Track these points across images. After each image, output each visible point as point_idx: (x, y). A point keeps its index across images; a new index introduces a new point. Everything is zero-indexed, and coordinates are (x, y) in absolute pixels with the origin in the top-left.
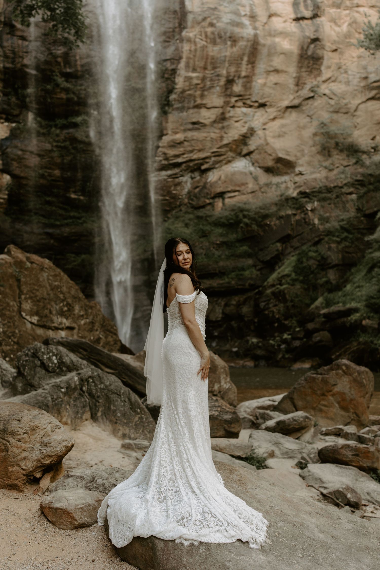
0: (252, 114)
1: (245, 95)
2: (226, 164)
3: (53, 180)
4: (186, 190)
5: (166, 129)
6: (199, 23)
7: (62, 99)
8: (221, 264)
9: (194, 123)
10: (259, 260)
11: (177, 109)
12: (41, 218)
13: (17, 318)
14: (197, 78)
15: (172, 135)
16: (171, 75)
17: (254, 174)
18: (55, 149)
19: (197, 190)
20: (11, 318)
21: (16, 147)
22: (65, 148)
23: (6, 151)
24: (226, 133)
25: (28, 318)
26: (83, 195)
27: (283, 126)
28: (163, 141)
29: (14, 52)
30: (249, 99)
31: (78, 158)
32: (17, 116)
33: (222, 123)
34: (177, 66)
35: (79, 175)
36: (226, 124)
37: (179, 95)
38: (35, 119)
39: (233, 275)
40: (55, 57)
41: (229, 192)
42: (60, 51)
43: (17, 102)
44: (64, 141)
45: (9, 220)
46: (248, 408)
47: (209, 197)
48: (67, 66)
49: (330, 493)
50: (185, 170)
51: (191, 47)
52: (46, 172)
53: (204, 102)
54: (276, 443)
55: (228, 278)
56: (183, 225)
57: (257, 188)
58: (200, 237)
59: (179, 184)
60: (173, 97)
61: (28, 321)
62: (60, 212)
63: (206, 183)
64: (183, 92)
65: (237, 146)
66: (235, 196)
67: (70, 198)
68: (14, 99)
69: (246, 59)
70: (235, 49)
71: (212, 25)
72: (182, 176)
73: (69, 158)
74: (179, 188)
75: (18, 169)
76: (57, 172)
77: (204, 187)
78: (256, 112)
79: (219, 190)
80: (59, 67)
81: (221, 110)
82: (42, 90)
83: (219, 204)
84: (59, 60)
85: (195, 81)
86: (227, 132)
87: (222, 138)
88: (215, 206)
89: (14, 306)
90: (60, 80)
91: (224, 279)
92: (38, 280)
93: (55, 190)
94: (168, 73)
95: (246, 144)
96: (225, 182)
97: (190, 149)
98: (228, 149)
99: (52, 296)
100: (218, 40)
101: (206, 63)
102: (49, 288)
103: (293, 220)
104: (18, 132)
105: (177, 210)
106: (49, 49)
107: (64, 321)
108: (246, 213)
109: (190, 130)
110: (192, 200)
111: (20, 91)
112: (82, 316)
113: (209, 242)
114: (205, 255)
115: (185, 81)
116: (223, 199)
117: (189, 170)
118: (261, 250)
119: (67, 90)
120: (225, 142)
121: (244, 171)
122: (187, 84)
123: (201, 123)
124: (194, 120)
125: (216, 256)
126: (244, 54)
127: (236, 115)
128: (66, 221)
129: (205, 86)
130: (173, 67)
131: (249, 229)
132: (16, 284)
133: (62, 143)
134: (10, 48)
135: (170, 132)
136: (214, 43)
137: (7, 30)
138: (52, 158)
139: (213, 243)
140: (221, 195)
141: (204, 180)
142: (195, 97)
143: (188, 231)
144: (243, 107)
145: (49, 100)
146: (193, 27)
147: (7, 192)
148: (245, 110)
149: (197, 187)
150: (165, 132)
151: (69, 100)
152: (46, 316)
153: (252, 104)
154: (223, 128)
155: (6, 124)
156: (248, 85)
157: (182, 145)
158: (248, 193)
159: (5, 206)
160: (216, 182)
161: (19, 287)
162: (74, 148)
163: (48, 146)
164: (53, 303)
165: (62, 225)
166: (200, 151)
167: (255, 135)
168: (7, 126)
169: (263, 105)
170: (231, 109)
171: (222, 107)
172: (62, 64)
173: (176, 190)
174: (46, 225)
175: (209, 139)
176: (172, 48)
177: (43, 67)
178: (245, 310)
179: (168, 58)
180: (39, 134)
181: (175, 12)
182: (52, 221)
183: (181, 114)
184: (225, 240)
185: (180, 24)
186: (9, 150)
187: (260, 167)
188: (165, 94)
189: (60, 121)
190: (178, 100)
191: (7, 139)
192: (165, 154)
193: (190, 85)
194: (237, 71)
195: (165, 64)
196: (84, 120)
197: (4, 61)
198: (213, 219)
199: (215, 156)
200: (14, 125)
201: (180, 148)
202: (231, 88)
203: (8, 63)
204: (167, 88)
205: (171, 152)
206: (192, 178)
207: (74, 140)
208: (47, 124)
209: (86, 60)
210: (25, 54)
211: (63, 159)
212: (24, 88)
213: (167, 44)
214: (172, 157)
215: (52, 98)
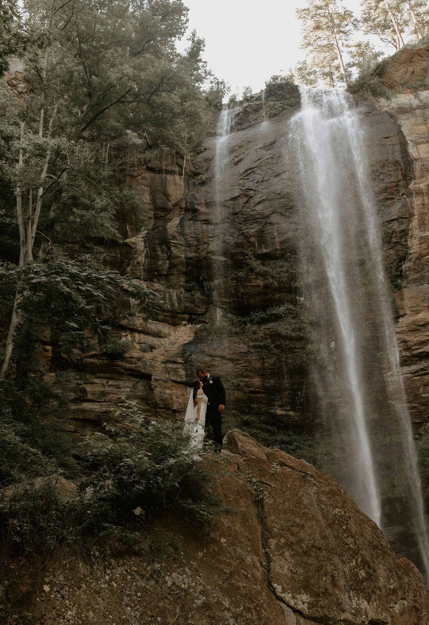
3: (251, 392)
5: (403, 308)
7: (258, 286)
11: (415, 280)
13: (263, 598)
15: (411, 315)
16: (401, 238)
18: (252, 350)
20: (250, 597)
21: (203, 352)
22: (265, 347)
23: (190, 359)
25: (287, 597)
26: (293, 409)
28: (400, 324)
29: (198, 239)
31: (283, 359)
32: (202, 314)
34: (408, 226)
35: (286, 382)
37: (415, 262)
38: (224, 316)
40: (247, 237)
42: (252, 229)
43: (202, 297)
44: (264, 338)
48: (263, 245)
51: (423, 200)
52: (242, 381)
60: (406, 266)
61: (289, 606)
64: (420, 257)
67: (274, 416)
68: (198, 295)
73: (272, 361)
76: (257, 381)
80: (252, 248)
82: (232, 279)
84: (253, 239)
89: (254, 565)
90: (255, 264)
92: (299, 502)
93: (255, 406)
94: (396, 237)
99: (332, 540)
102: (323, 522)
104: (205, 333)
106: (240, 230)
107: (364, 604)
111: (205, 284)
112: (394, 592)
115: (421, 244)
119: (264, 275)
122: (425, 246)
130: (403, 227)
132: (253, 511)
133: (261, 341)
134: (193, 235)
135: (408, 312)
137: (189, 216)
138: (249, 362)
145: (242, 290)
146: (422, 176)
150: (401, 313)
151: (266, 286)
152: (326, 593)
155: (190, 326)
161: (262, 520)
162: (277, 347)
163: (243, 348)
164: (336, 560)
168: (191, 329)
172: (257, 245)
176: (398, 205)
177: (232, 251)
179: (394, 217)
180: (231, 334)
181: (396, 163)
183: (421, 287)
185: (405, 176)
186: (193, 356)
188: (395, 263)
189: (257, 314)
190: (415, 269)
191: (190, 343)
192: (405, 342)
195: (390, 225)
196: (288, 310)
197: (186, 251)
200: (198, 326)
203: (191, 252)
204: (398, 255)
205: (414, 339)
207: (276, 336)
208: (240, 321)
209: (285, 237)
210: (211, 239)
211: (264, 363)
212: (211, 279)
213: (389, 202)
214: (415, 345)
215: (245, 287)
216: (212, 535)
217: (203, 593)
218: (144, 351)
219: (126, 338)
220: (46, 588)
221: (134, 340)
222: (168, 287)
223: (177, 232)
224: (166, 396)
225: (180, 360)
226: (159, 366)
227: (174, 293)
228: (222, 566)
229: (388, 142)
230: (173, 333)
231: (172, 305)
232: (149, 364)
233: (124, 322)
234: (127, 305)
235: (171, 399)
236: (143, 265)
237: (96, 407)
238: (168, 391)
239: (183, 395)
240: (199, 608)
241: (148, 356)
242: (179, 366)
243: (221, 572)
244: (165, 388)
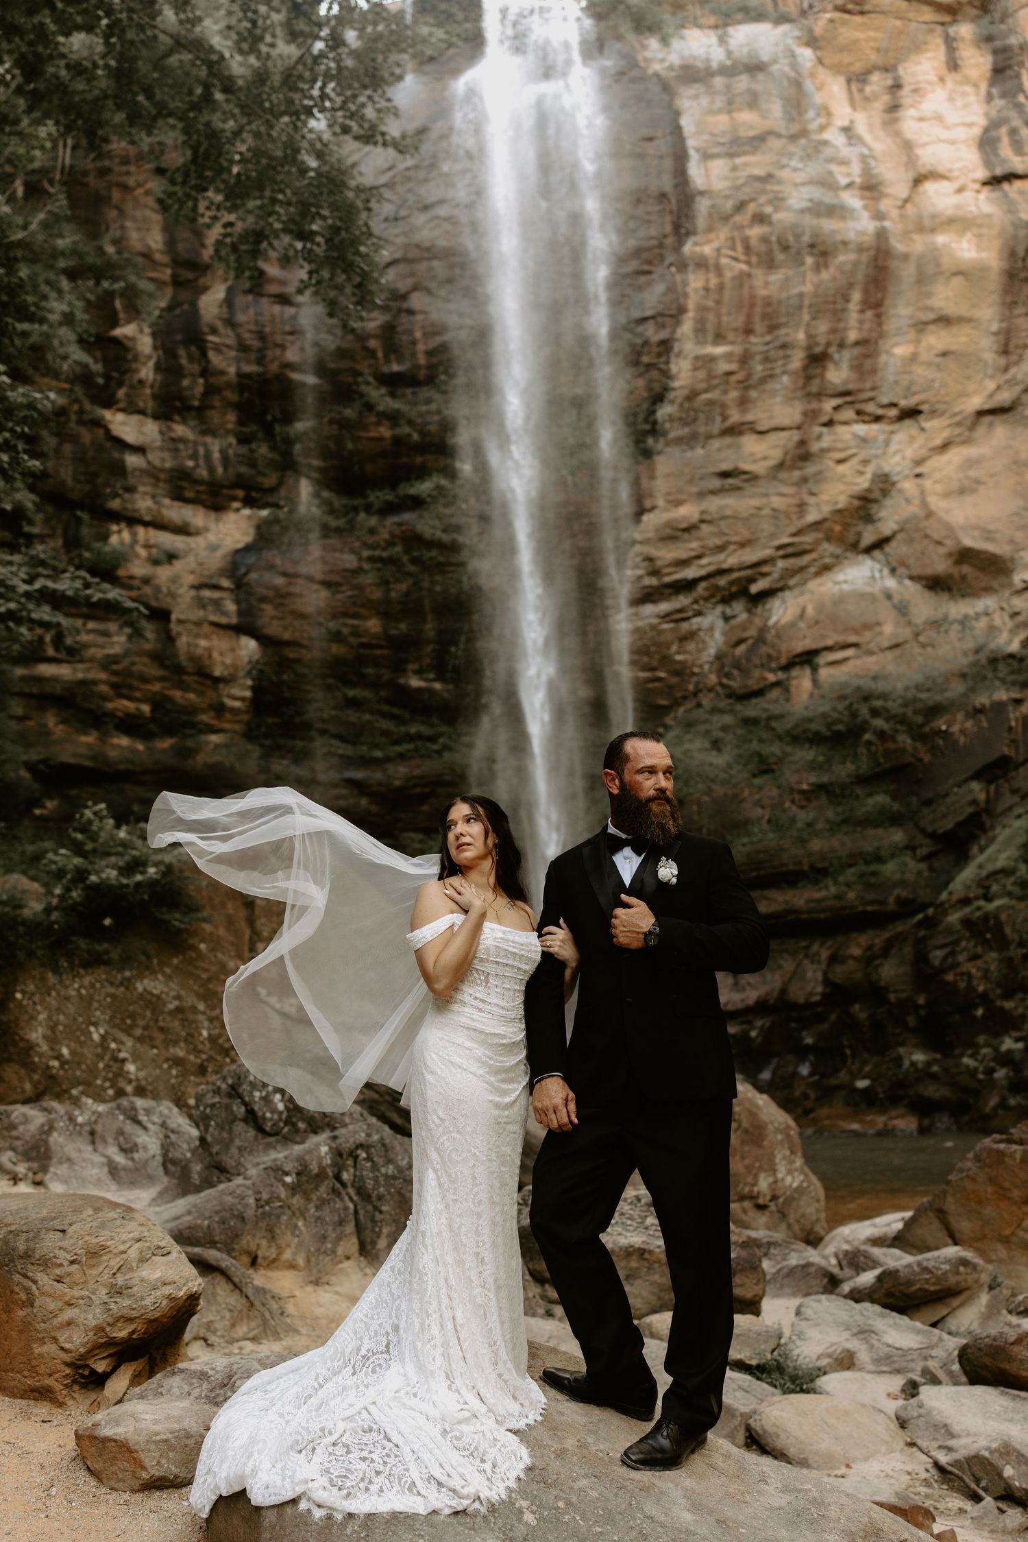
0: (882, 438)
1: (860, 391)
2: (818, 574)
3: (363, 645)
4: (712, 651)
5: (651, 495)
6: (725, 218)
7: (382, 439)
8: (816, 845)
9: (725, 475)
10: (923, 831)
11: (679, 441)
12: (335, 742)
14: (728, 357)
15: (666, 510)
16: (659, 355)
17: (896, 599)
18: (366, 566)
19: (742, 648)
21: (271, 567)
22: (391, 561)
23: (246, 580)
24: (813, 494)
26: (440, 678)
27: (971, 463)
28: (642, 526)
29: (262, 336)
30: (872, 399)
31: (426, 584)
32: (272, 490)
33: (801, 468)
34: (673, 332)
35: (430, 628)
36: (810, 469)
37: (681, 405)
38: (316, 495)
39: (850, 874)
40: (362, 338)
41: (829, 649)
42: (374, 322)
43: (270, 455)
44: (390, 544)
45: (255, 751)
46: (847, 1242)
47: (774, 665)
48: (392, 357)
49: (957, 1463)
50: (706, 599)
51: (707, 281)
52: (345, 625)
53: (750, 417)
54: (862, 1332)
55: (836, 883)
56: (707, 745)
57: (906, 633)
58: (754, 776)
59: (691, 635)
60: (664, 411)
62: (385, 724)
63: (763, 630)
64: (692, 395)
65: (846, 526)
66: (846, 660)
67: (406, 689)
68: (263, 450)
69: (857, 296)
70: (825, 275)
71: (760, 219)
72: (699, 614)
73: (403, 587)
74: (691, 646)
75: (275, 622)
76: (373, 625)
77: (761, 640)
78: (892, 432)
79: (801, 646)
80: (372, 361)
81: (796, 436)
82: (331, 422)
83: (803, 682)
84: (372, 343)
85: (723, 367)
86: (814, 490)
87: (802, 507)
88: (793, 689)
90: (377, 395)
91: (827, 887)
93: (370, 671)
94: (649, 353)
95: (869, 519)
96: (817, 623)
97: (717, 541)
98: (821, 535)
100: (780, 257)
101: (749, 316)
103: (1013, 716)
104: (276, 529)
105: (689, 705)
108: (878, 703)
109: (713, 492)
110: (728, 676)
111: (277, 429)
113: (779, 787)
114: (769, 821)
115: (695, 369)
116: (815, 669)
117: (718, 597)
118: (928, 803)
119: (393, 418)
120: (812, 517)
121: (869, 589)
122: (702, 374)
123: (745, 473)
124: (725, 467)
125: (800, 825)
126: (851, 285)
127: (839, 445)
128: (398, 749)
129: (749, 376)
130: (663, 335)
131: (891, 746)
132: (243, 913)
133: (384, 549)
134: (253, 327)
135: (661, 503)
136: (770, 264)
137: (245, 283)
138: (361, 588)
139: (792, 790)
140: (808, 658)
141: (758, 621)
142: (724, 406)
143: (719, 760)
144: (857, 422)
145: (350, 446)
146: (710, 229)
147: (249, 683)
148: (861, 429)
149: (741, 641)
150: (648, 503)
151: (397, 440)
153: (880, 412)
154: (805, 480)
155: (247, 512)
156: (868, 363)
157: (694, 533)
158: (882, 650)
159: (245, 717)
160: (792, 625)
161: (251, 922)
162: (414, 561)
163: (349, 560)
165: (388, 759)
166: (743, 545)
167: (894, 493)
168: (249, 517)
169: (911, 413)
170: (825, 430)
171: (799, 428)
172: (380, 354)
173: (685, 652)
174: (349, 762)
175: (766, 511)
176: (660, 288)
177: (332, 365)
178: (890, 971)
179: (649, 313)
180: (327, 531)
181: (663, 196)
182: (363, 749)
183: (689, 454)
184: (825, 779)
185: (677, 227)
186: (253, 576)
187: (911, 578)
188: (645, 406)
189: (379, 494)
190: (680, 419)
191: (247, 549)
192: (650, 559)
193: (710, 376)
194: (834, 331)
195: (640, 329)
196: (439, 488)
197: (237, 360)
198: (788, 724)
199: (785, 557)
200: (265, 513)
201: (689, 541)
202: (822, 376)
203: (248, 362)
204: (650, 389)
205: (667, 554)
206: (727, 619)
207: (413, 540)
208: (345, 506)
209: (438, 340)
210: (290, 338)
211: (388, 591)
212: (288, 418)
213: (643, 279)
214: (669, 565)
215: (356, 439)
216: (191, 941)
217: (178, 997)
218: (156, 562)
219: (120, 536)
220: (19, 996)
221: (135, 541)
222: (204, 433)
223: (220, 319)
224: (199, 652)
225: (226, 583)
226: (186, 595)
227: (215, 446)
228: (198, 972)
229: (650, 148)
230: (212, 526)
231: (211, 470)
232: (164, 590)
233: (115, 504)
234: (120, 470)
235: (210, 657)
236: (152, 387)
237: (63, 671)
238: (203, 643)
239: (233, 650)
240: (171, 1013)
241: (163, 574)
242: (224, 594)
243: (197, 978)
244: (197, 636)
